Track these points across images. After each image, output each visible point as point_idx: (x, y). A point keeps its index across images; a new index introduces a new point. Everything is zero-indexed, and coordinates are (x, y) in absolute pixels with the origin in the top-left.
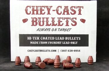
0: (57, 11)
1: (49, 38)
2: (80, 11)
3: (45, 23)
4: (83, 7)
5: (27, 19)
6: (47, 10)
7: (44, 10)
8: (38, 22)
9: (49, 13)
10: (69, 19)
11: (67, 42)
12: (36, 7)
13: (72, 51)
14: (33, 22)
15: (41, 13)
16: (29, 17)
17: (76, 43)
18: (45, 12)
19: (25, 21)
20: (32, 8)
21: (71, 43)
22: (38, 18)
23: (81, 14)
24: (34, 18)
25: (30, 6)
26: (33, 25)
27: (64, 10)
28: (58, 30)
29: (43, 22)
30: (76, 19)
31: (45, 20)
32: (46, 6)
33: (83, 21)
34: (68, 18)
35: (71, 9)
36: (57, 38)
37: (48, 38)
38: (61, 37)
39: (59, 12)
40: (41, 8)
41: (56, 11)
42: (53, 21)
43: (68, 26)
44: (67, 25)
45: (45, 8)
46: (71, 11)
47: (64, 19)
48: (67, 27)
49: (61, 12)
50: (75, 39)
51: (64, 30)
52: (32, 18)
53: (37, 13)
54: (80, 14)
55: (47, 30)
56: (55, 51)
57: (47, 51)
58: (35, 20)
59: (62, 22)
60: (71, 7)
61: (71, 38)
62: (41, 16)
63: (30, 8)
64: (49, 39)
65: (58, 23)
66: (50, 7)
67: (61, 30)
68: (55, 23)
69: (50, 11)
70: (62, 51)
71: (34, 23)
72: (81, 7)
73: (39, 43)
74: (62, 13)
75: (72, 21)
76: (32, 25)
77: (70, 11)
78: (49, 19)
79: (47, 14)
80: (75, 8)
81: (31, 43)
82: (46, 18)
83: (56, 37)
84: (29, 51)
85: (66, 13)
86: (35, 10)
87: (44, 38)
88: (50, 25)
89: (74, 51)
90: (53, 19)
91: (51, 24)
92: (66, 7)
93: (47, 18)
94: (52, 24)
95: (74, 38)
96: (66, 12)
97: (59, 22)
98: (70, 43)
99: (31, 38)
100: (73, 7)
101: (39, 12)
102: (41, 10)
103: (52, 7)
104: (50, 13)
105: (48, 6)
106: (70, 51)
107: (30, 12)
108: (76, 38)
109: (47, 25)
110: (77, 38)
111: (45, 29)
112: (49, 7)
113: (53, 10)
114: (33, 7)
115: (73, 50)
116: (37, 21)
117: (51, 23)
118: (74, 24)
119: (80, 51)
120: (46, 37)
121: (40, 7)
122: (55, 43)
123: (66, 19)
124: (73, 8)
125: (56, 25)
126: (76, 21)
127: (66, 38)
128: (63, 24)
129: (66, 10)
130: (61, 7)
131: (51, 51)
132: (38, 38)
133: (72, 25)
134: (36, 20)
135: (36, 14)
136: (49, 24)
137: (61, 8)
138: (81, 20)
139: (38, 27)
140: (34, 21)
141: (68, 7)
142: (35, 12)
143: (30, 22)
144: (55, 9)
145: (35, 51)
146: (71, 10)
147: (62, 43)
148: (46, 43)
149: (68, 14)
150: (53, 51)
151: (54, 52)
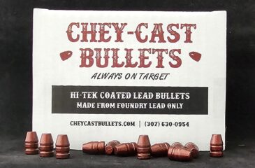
0: (138, 34)
1: (119, 93)
2: (188, 34)
3: (111, 61)
5: (71, 53)
7: (108, 32)
8: (95, 60)
9: (119, 39)
10: (164, 53)
11: (159, 104)
12: (91, 24)
13: (170, 124)
14: (83, 57)
15: (102, 39)
18: (110, 37)
19: (65, 56)
20: (81, 26)
21: (169, 106)
22: (95, 49)
24: (86, 50)
25: (78, 23)
26: (83, 65)
27: (153, 32)
28: (138, 76)
29: (107, 58)
30: (179, 51)
33: (196, 56)
34: (162, 50)
35: (170, 29)
36: (137, 96)
37: (116, 96)
38: (145, 93)
42: (129, 57)
43: (163, 67)
44: (160, 65)
45: (110, 27)
46: (169, 35)
47: (153, 53)
48: (160, 71)
49: (147, 37)
51: (153, 76)
52: (81, 49)
53: (93, 40)
54: (188, 40)
55: (114, 76)
56: (133, 124)
57: (115, 124)
59: (147, 58)
60: (169, 25)
61: (168, 96)
63: (78, 27)
64: (119, 97)
66: (122, 24)
67: (146, 77)
68: (133, 62)
70: (147, 124)
71: (85, 61)
72: (191, 25)
73: (96, 105)
74: (149, 38)
75: (171, 56)
76: (80, 66)
77: (166, 34)
78: (118, 52)
79: (116, 41)
83: (135, 93)
84: (72, 123)
85: (157, 39)
86: (89, 32)
87: (107, 95)
88: (121, 66)
89: (176, 124)
90: (129, 51)
91: (123, 63)
92: (158, 26)
93: (116, 51)
94: (125, 64)
95: (174, 96)
96: (157, 36)
97: (143, 58)
98: (166, 106)
99: (78, 95)
100: (173, 25)
101: (98, 37)
102: (103, 32)
103: (126, 24)
104: (122, 39)
107: (78, 36)
108: (180, 96)
109: (116, 65)
110: (183, 96)
111: (109, 75)
112: (120, 26)
115: (173, 123)
116: (94, 57)
117: (125, 60)
118: (175, 63)
119: (188, 124)
120: (113, 93)
121: (100, 24)
125: (134, 66)
126: (180, 56)
127: (157, 96)
128: (150, 63)
129: (158, 33)
131: (122, 124)
132: (94, 96)
133: (172, 65)
134: (91, 54)
135: (91, 41)
136: (120, 62)
137: (147, 27)
139: (95, 69)
141: (161, 24)
143: (76, 58)
144: (134, 30)
146: (169, 31)
148: (113, 105)
149: (162, 40)
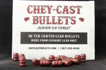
4: (81, 6)
6: (48, 9)
16: (31, 16)
17: (75, 41)
23: (80, 14)
31: (46, 18)
32: (47, 6)
39: (59, 12)
40: (42, 7)
41: (56, 10)
50: (74, 37)
58: (36, 18)
62: (42, 15)
65: (58, 21)
69: (51, 10)
80: (74, 8)
81: (32, 40)
82: (46, 17)
105: (49, 6)
106: (69, 48)
113: (54, 10)
114: (35, 7)
122: (55, 41)
123: (65, 18)
124: (73, 8)
130: (61, 7)
138: (79, 19)
140: (35, 20)
142: (37, 11)
145: (35, 48)
147: (62, 41)
150: (53, 48)
151: (54, 50)
